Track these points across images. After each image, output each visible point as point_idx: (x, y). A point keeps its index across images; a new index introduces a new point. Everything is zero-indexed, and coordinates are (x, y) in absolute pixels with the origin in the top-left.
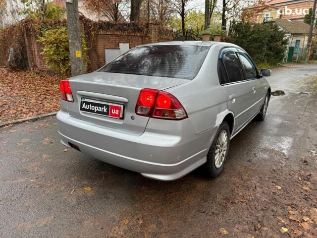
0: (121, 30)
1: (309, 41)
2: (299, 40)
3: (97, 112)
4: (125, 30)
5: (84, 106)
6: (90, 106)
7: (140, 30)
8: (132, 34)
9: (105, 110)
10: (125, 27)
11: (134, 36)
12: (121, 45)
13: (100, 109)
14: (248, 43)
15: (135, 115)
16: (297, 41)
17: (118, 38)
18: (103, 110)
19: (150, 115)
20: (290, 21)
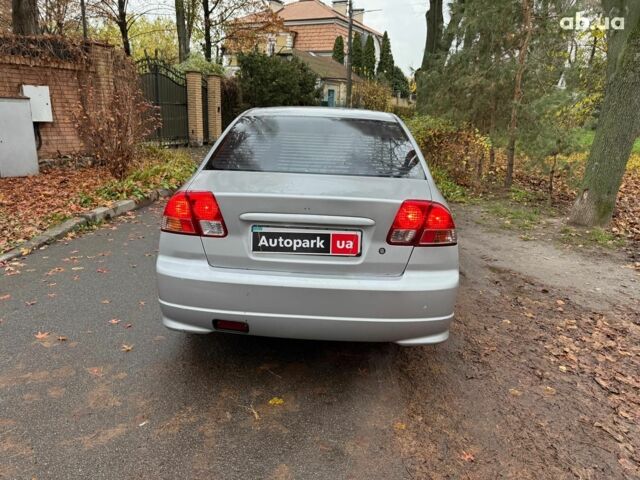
0: (24, 54)
1: (349, 92)
2: (333, 91)
3: (301, 250)
4: (35, 54)
5: (263, 241)
6: (281, 240)
7: (72, 57)
8: (53, 65)
9: (320, 244)
10: (32, 46)
11: (58, 68)
12: (28, 90)
13: (307, 244)
14: (271, 95)
15: (386, 246)
16: (330, 91)
17: (16, 71)
18: (315, 244)
19: (414, 242)
20: (313, 54)
